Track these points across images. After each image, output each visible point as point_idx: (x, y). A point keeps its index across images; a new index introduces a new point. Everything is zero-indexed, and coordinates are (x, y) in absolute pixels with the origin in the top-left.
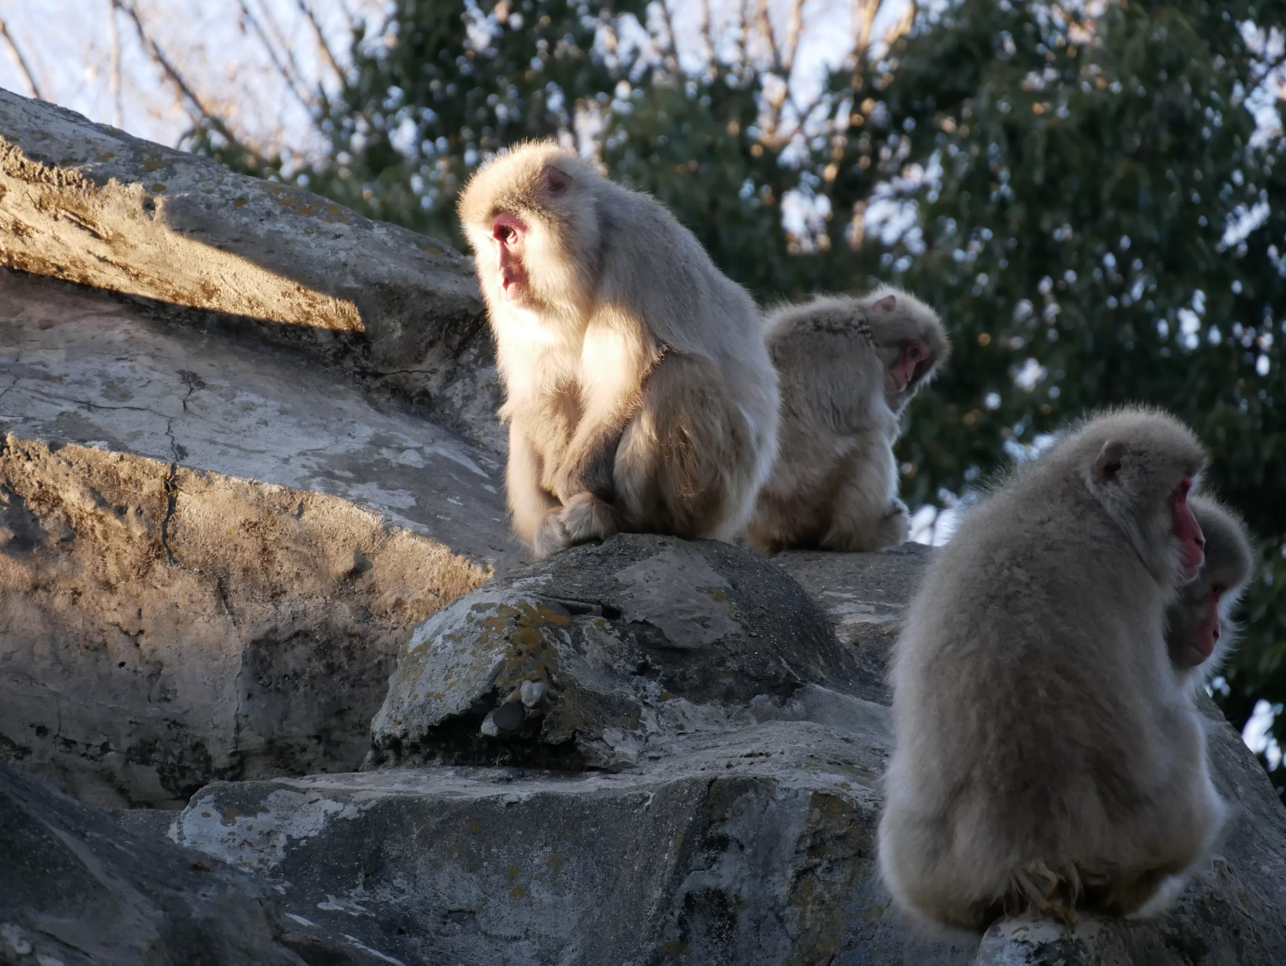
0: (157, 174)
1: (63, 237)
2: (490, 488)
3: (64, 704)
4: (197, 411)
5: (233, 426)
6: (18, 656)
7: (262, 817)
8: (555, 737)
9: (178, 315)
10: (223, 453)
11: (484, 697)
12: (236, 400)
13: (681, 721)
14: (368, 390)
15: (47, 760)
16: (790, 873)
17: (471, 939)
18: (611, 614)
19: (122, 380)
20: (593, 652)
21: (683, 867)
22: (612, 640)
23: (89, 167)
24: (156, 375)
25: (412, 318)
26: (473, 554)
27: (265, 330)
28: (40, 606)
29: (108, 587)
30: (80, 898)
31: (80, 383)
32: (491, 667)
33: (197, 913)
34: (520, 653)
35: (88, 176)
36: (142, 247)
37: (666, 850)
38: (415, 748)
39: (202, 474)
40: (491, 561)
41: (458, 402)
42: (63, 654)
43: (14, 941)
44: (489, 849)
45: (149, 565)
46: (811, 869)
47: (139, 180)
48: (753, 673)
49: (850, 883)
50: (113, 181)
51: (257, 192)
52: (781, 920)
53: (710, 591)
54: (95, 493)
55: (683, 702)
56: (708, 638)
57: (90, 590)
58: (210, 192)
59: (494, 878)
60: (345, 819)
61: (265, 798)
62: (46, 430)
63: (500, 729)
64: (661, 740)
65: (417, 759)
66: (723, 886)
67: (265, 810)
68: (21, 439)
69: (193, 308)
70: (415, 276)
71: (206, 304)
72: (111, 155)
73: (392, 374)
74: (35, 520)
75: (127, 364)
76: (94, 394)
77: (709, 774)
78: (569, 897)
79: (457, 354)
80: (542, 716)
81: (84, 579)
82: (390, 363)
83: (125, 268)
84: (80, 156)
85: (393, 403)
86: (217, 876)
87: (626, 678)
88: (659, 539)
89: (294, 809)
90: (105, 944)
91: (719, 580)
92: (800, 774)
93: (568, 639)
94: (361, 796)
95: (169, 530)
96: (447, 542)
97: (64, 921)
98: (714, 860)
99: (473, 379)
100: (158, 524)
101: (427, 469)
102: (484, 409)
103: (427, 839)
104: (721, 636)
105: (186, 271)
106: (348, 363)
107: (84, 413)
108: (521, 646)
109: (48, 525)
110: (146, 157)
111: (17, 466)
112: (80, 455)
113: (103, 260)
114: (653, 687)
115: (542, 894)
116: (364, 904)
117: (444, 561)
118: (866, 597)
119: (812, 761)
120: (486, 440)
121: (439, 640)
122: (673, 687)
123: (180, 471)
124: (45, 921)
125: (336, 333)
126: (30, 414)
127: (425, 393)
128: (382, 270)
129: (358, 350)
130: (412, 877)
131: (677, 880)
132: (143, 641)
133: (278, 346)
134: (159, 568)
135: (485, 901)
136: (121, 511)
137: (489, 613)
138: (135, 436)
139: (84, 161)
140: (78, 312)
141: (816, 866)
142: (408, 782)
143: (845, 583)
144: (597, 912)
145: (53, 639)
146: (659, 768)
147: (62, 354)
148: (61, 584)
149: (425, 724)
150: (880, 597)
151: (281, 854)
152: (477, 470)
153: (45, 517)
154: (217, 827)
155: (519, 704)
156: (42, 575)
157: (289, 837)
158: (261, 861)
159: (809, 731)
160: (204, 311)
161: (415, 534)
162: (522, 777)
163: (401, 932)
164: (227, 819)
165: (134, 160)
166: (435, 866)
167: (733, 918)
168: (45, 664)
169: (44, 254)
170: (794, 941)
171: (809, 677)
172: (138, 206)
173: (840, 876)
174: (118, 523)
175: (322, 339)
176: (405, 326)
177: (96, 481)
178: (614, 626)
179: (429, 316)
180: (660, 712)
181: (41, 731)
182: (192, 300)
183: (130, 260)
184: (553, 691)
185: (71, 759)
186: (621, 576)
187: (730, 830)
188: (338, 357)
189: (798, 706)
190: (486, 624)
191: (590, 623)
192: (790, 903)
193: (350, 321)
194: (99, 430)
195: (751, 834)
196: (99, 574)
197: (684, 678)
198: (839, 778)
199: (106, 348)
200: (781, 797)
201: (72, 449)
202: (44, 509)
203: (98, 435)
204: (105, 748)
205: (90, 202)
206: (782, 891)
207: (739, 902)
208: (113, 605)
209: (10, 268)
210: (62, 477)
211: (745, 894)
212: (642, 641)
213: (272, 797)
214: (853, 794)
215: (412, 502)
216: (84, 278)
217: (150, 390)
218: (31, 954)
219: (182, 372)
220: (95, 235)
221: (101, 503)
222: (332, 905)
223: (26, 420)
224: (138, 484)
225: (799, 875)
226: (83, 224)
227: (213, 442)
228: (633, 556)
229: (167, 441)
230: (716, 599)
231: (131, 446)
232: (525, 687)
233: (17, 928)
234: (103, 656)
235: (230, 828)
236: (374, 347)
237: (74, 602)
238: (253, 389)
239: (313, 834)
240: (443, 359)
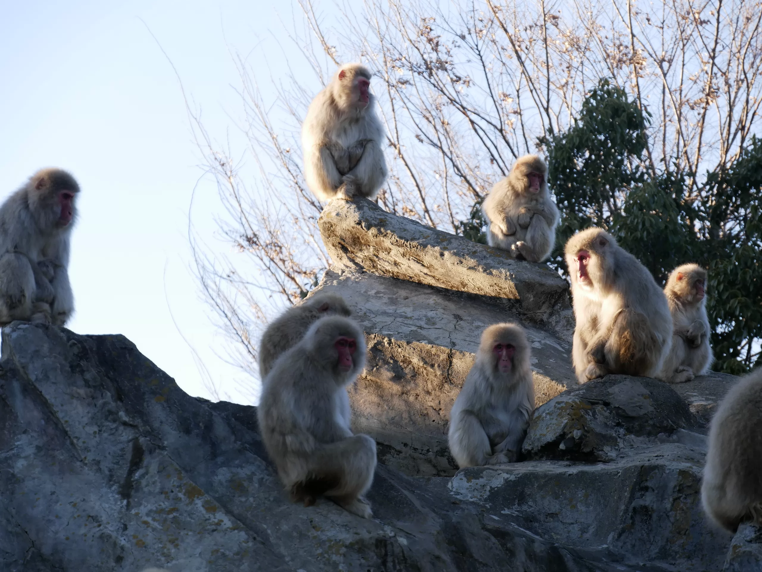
0: (445, 243)
1: (412, 266)
2: (565, 355)
3: (413, 435)
4: (460, 329)
5: (472, 334)
6: (397, 418)
7: (481, 480)
8: (587, 450)
9: (453, 294)
10: (469, 344)
11: (560, 435)
12: (474, 325)
13: (632, 443)
14: (521, 320)
15: (408, 455)
16: (671, 499)
17: (556, 524)
18: (606, 404)
19: (433, 318)
20: (600, 418)
21: (632, 498)
22: (607, 414)
23: (421, 241)
24: (445, 316)
25: (537, 293)
26: (559, 380)
27: (484, 299)
28: (404, 400)
29: (428, 393)
30: (412, 516)
31: (418, 319)
32: (563, 425)
33: (454, 520)
34: (573, 420)
35: (420, 244)
36: (440, 269)
37: (626, 491)
38: (536, 454)
39: (461, 352)
40: (565, 382)
41: (554, 324)
42: (413, 417)
43: (388, 532)
44: (562, 491)
45: (443, 385)
46: (679, 498)
47: (439, 245)
48: (658, 425)
49: (693, 503)
50: (429, 246)
51: (481, 249)
52: (668, 516)
53: (642, 395)
54: (423, 359)
55: (633, 436)
56: (642, 412)
57: (422, 394)
58: (464, 249)
59: (564, 502)
60: (511, 481)
61: (482, 473)
62: (406, 337)
63: (566, 447)
64: (625, 450)
65: (537, 458)
66: (647, 504)
67: (482, 477)
68: (397, 340)
69: (458, 291)
70: (538, 279)
71: (463, 290)
72: (428, 236)
73: (530, 314)
74: (402, 369)
75: (435, 312)
76: (422, 323)
77: (642, 463)
78: (591, 508)
79: (553, 306)
80: (581, 442)
81: (420, 390)
82: (529, 310)
83: (434, 277)
84: (417, 237)
85: (530, 324)
86: (461, 506)
87: (612, 428)
88: (624, 376)
89: (492, 477)
90: (421, 532)
91: (646, 391)
92: (674, 463)
93: (591, 414)
94: (516, 472)
95: (450, 372)
96: (549, 376)
97: (406, 524)
98: (643, 495)
99: (559, 315)
100: (446, 370)
101: (542, 348)
102: (563, 326)
103: (540, 488)
104: (646, 412)
105: (455, 278)
106: (514, 310)
107: (419, 330)
108: (574, 417)
109: (407, 371)
110: (441, 237)
111: (395, 350)
112: (418, 346)
113: (426, 274)
114: (622, 431)
115: (582, 508)
116: (518, 511)
117: (548, 383)
118: (702, 394)
119: (679, 458)
120: (564, 337)
121: (544, 415)
122: (629, 431)
123: (453, 351)
124: (400, 524)
125: (509, 300)
126: (400, 331)
127: (542, 320)
128: (526, 276)
129: (517, 305)
130: (535, 501)
131: (630, 502)
132: (441, 412)
133: (489, 304)
134: (446, 386)
135: (561, 510)
136: (432, 366)
137: (562, 405)
138: (437, 338)
139: (419, 239)
140: (417, 293)
141: (681, 497)
142: (533, 466)
143: (695, 389)
144: (601, 514)
145: (409, 412)
146: (624, 461)
147: (411, 308)
148: (412, 392)
149: (539, 445)
150: (707, 395)
151: (488, 493)
152: (561, 349)
153: (406, 368)
154: (465, 484)
155: (573, 438)
156: (405, 389)
157: (491, 487)
158: (481, 496)
159: (678, 447)
160: (462, 292)
161: (538, 373)
162: (574, 464)
163: (531, 521)
164: (469, 481)
165: (437, 238)
166: (543, 498)
167: (651, 516)
168: (407, 421)
169: (405, 272)
170: (673, 524)
171: (679, 426)
172: (438, 255)
173: (689, 501)
174: (432, 370)
175: (504, 301)
176: (534, 297)
177: (424, 355)
178: (608, 409)
179: (543, 293)
180: (624, 440)
181: (406, 445)
182: (458, 288)
183: (436, 274)
184: (585, 433)
185: (416, 455)
186: (610, 390)
187: (649, 484)
188: (510, 308)
189: (675, 437)
190: (561, 408)
191: (599, 408)
192: (671, 510)
193: (514, 295)
194: (424, 336)
195: (657, 486)
196: (425, 388)
197: (633, 427)
198: (688, 465)
199: (427, 307)
200: (667, 472)
201: (415, 343)
202: (405, 365)
203: (424, 338)
204: (428, 451)
205: (420, 254)
206: (668, 506)
207: (653, 510)
208: (430, 399)
209: (393, 277)
210: (411, 354)
211: (655, 507)
212: (618, 415)
213: (484, 473)
214: (694, 470)
215: (537, 361)
216: (419, 281)
217: (443, 322)
218: (395, 536)
219: (454, 315)
220: (423, 265)
221: (425, 363)
222: (506, 512)
223: (399, 333)
224: (439, 356)
225: (675, 500)
226: (419, 261)
227: (465, 340)
228: (614, 383)
229: (449, 340)
230: (645, 398)
231: (436, 342)
232: (575, 432)
233: (390, 527)
234: (427, 418)
235: (470, 484)
236: (523, 304)
237: (416, 398)
238: (480, 320)
239: (499, 486)
240: (548, 308)
